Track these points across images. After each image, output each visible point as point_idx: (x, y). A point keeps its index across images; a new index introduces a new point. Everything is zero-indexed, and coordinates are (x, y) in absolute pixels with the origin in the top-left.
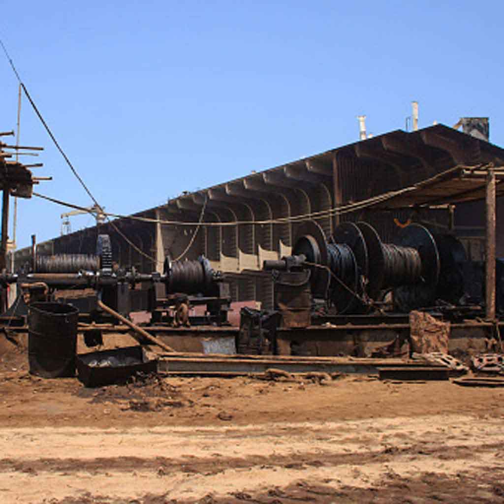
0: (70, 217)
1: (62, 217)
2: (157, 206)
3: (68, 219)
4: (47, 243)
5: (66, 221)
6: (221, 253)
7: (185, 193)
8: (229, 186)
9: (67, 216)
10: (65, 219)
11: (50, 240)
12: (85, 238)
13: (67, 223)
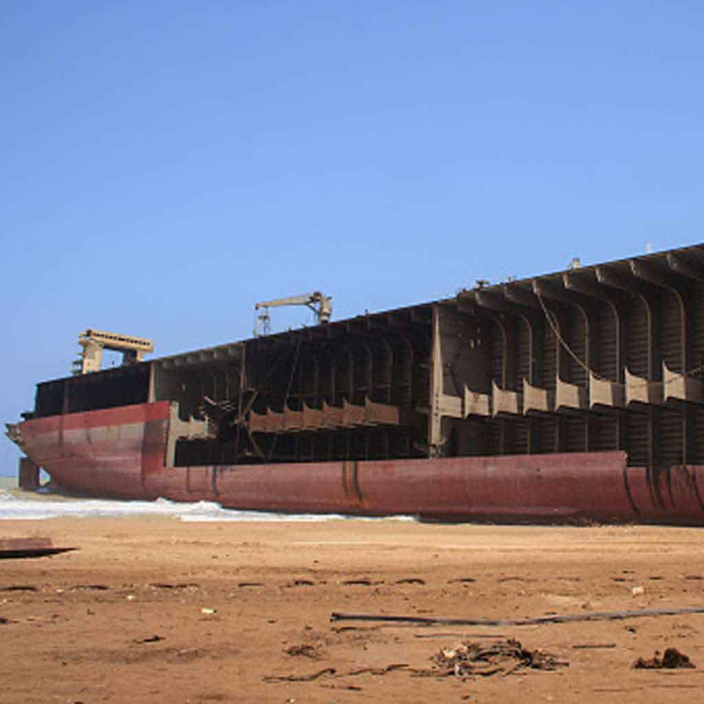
0: (270, 309)
1: (257, 308)
2: (435, 300)
3: (267, 312)
4: (233, 346)
5: (264, 314)
6: (558, 378)
7: (481, 283)
8: (569, 275)
9: (266, 307)
10: (262, 311)
11: (240, 342)
12: (304, 343)
13: (265, 318)
